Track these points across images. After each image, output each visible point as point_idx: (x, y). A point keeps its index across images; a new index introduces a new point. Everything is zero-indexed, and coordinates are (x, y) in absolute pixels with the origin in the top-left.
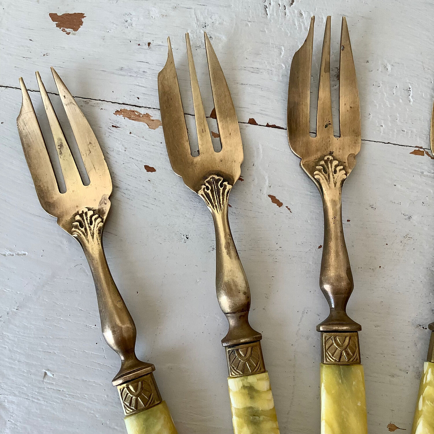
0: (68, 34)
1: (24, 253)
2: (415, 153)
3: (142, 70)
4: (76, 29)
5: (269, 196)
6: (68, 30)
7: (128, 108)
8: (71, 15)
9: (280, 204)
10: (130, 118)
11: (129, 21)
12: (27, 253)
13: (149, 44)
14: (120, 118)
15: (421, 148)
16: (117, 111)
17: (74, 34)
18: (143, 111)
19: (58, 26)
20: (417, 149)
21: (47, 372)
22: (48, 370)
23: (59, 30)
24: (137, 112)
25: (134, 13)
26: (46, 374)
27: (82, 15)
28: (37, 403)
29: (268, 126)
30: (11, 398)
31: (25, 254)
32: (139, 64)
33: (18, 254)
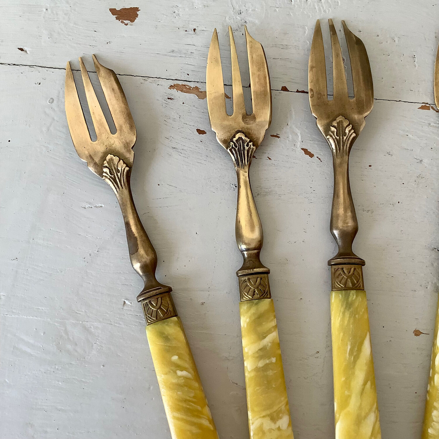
0: (127, 25)
1: (100, 205)
2: (422, 108)
3: (190, 51)
4: (132, 21)
5: (302, 149)
6: (126, 22)
7: (180, 83)
8: (128, 9)
9: (311, 155)
10: (182, 91)
11: (177, 12)
12: (103, 205)
13: (195, 30)
14: (174, 91)
15: (427, 104)
16: (171, 86)
17: (131, 25)
18: (192, 85)
19: (117, 18)
20: (424, 105)
21: (125, 301)
22: (127, 299)
23: (118, 22)
24: (188, 86)
25: (180, 6)
26: (125, 302)
27: (137, 9)
28: (119, 327)
29: (298, 91)
30: (96, 324)
31: (102, 207)
32: (187, 47)
33: (96, 207)
